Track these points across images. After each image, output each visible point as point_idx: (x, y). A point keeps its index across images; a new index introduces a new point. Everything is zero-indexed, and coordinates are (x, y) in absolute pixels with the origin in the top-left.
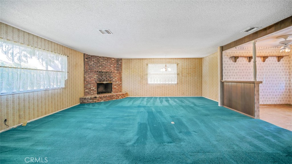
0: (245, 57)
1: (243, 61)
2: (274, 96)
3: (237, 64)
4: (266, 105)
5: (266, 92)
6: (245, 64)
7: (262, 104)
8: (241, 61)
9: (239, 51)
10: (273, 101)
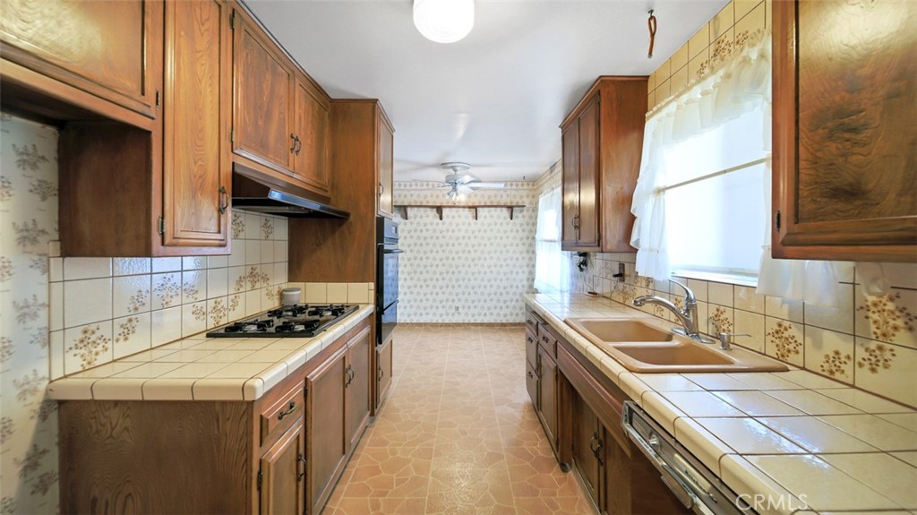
0: (432, 207)
1: (428, 216)
2: (501, 304)
3: (411, 223)
4: (482, 324)
5: (483, 293)
6: (432, 224)
7: (472, 322)
8: (421, 217)
9: (417, 193)
10: (498, 315)
